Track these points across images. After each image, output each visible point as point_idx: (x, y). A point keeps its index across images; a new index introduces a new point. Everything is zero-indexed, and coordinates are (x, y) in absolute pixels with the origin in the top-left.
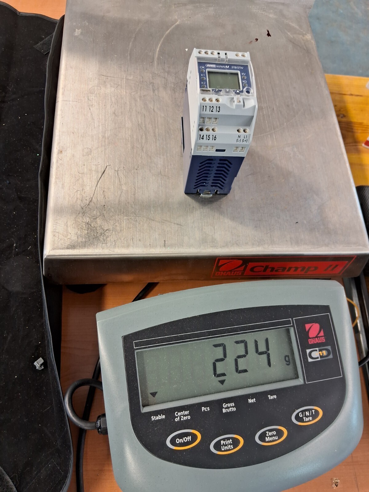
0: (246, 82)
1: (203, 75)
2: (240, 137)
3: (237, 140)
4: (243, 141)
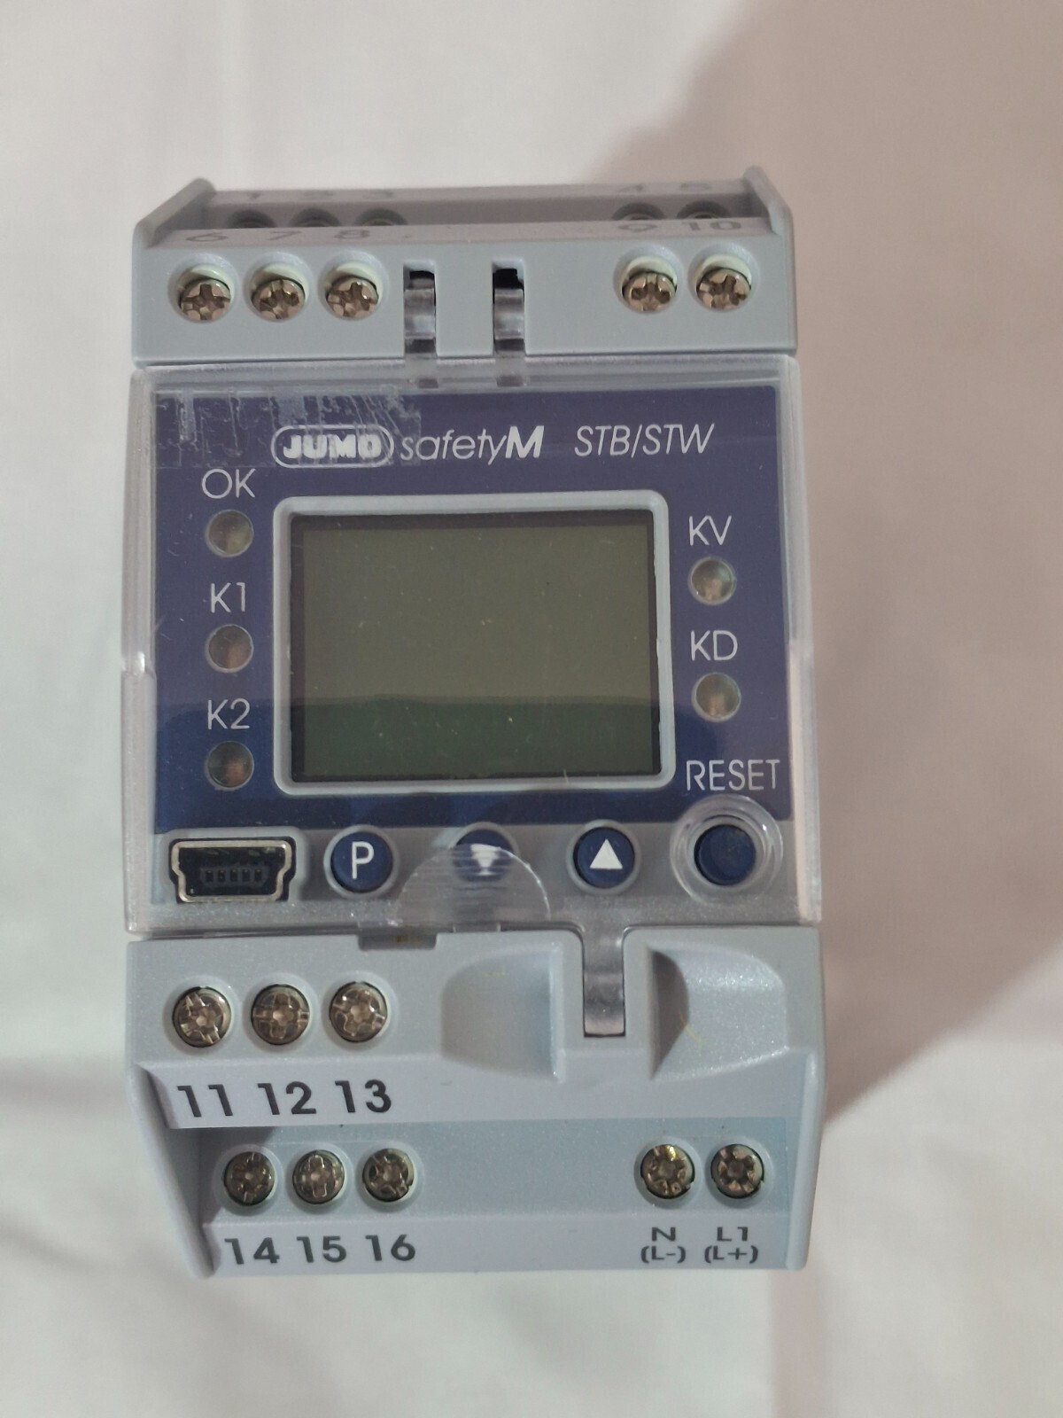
0: (725, 646)
1: (231, 597)
2: (672, 1237)
3: (648, 1256)
4: (711, 1256)
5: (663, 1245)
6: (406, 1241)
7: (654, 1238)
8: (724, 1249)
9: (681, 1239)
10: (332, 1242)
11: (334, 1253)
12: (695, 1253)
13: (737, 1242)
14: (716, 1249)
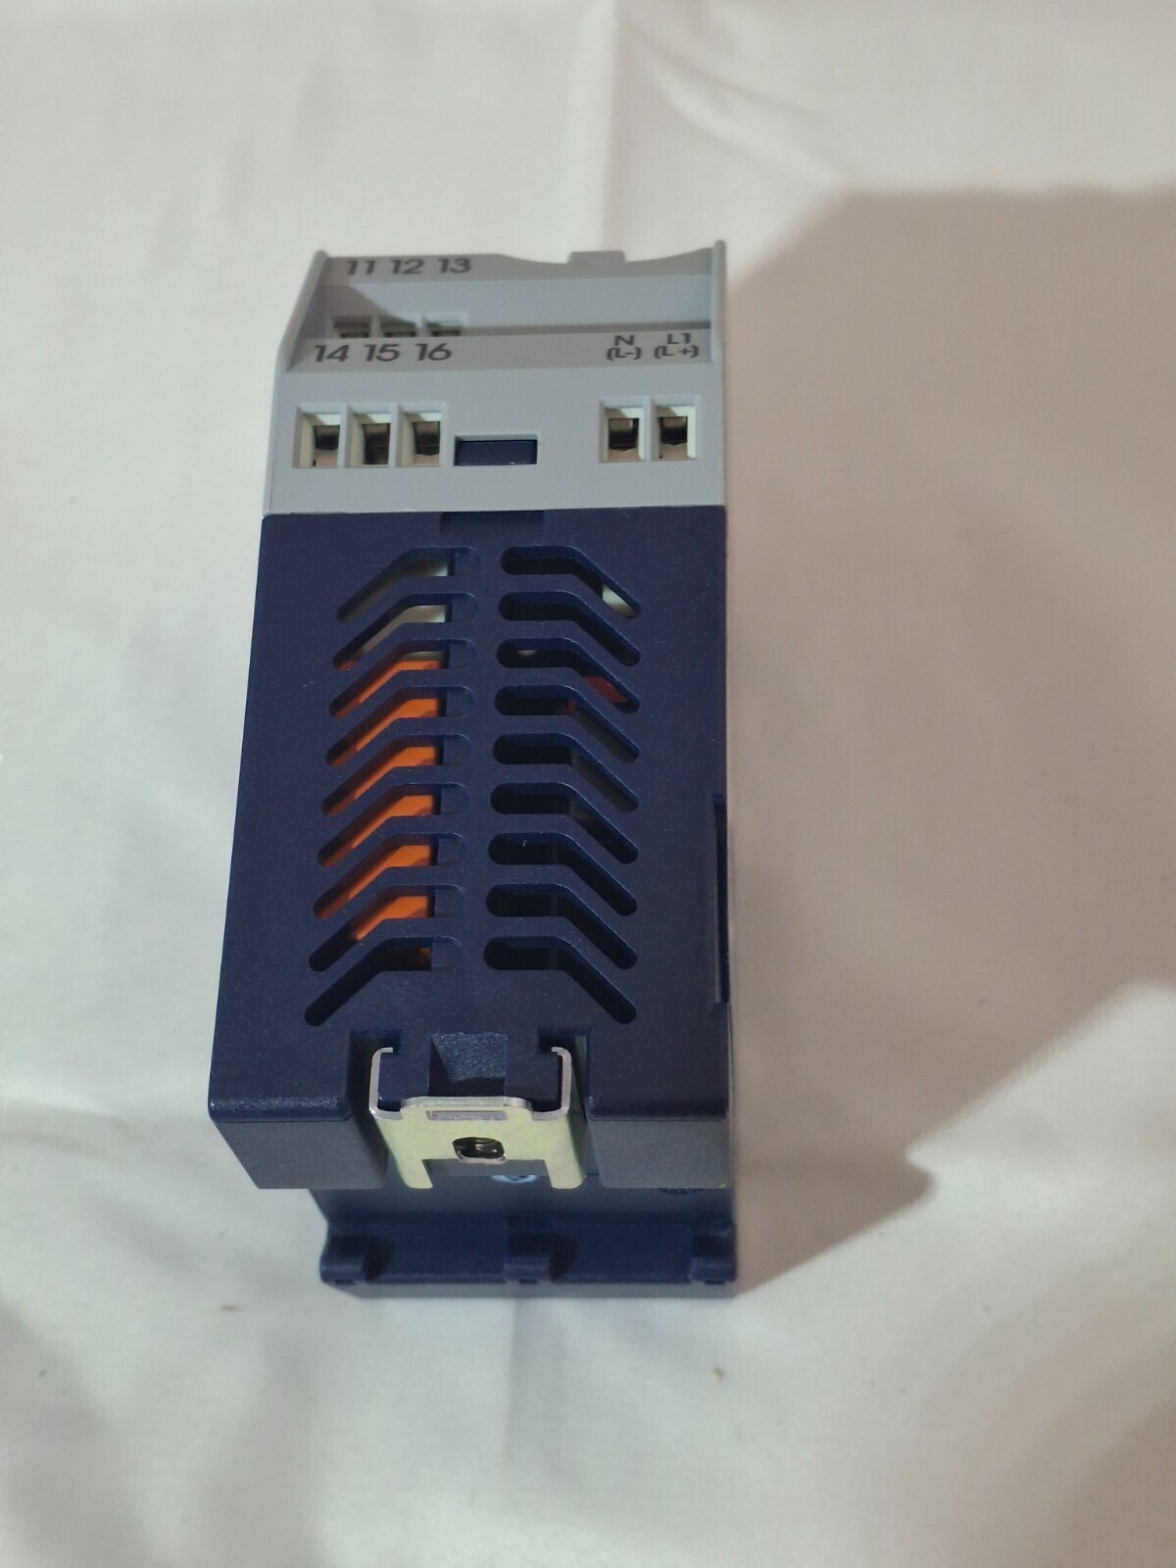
2: (631, 342)
3: (613, 354)
4: (661, 352)
5: (624, 347)
6: (444, 348)
7: (617, 344)
8: (671, 348)
9: (638, 343)
10: (389, 348)
11: (387, 355)
12: (648, 353)
13: (683, 345)
14: (664, 348)
